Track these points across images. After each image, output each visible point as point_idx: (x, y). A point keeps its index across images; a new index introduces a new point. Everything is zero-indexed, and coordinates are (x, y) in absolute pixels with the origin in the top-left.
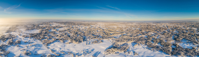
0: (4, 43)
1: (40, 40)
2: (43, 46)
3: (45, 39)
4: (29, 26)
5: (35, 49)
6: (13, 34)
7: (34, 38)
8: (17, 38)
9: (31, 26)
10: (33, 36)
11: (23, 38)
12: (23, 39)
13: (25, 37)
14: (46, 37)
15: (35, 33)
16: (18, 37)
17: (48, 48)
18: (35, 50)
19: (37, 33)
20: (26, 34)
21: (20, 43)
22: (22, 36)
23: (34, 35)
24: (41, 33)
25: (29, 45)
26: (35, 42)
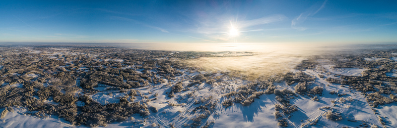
0: (290, 89)
1: (362, 92)
2: (368, 105)
3: (375, 91)
4: (341, 60)
5: (350, 109)
6: (308, 74)
7: (351, 87)
8: (316, 82)
9: (346, 60)
10: (350, 82)
11: (328, 83)
12: (329, 86)
13: (333, 83)
14: (376, 86)
15: (353, 75)
16: (319, 81)
17: (376, 113)
18: (350, 111)
19: (359, 75)
20: (335, 76)
21: (321, 93)
22: (325, 79)
23: (351, 78)
24: (367, 76)
25: (340, 101)
26: (352, 94)
